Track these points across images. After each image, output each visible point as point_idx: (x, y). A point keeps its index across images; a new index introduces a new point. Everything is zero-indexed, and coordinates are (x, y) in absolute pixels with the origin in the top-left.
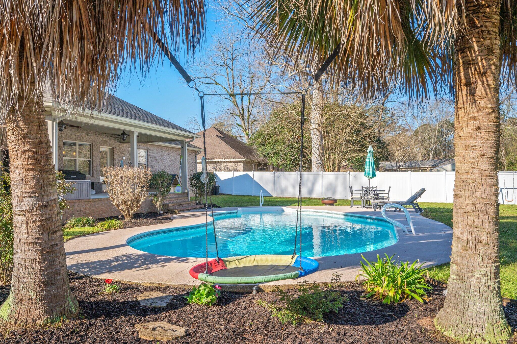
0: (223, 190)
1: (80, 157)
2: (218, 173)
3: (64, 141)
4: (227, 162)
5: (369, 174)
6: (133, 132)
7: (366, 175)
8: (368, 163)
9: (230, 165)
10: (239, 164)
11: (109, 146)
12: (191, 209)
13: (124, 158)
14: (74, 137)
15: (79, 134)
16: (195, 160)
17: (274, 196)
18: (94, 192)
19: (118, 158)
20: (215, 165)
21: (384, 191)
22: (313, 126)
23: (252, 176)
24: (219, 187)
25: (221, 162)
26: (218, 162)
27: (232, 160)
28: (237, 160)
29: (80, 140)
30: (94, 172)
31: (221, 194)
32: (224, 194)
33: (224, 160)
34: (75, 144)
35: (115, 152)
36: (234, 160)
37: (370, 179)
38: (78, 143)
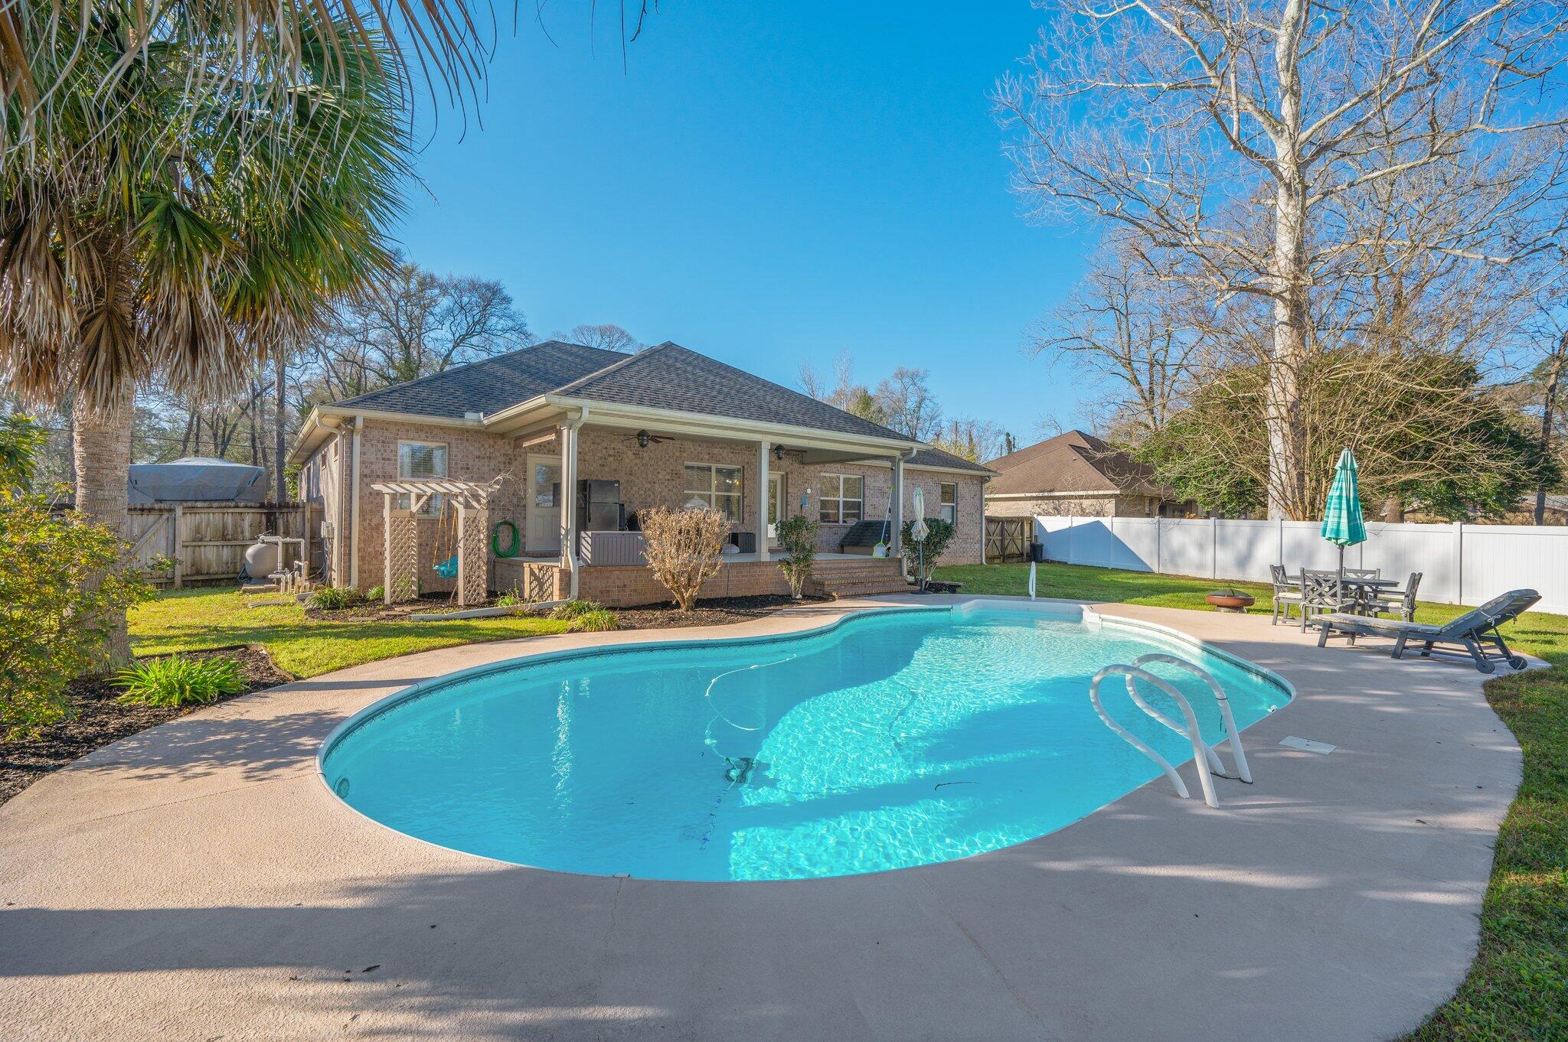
0: (1051, 553)
1: (717, 490)
2: (1043, 520)
3: (687, 463)
4: (1081, 497)
5: (1338, 532)
6: (760, 443)
7: (1328, 535)
8: (1335, 501)
9: (1086, 503)
10: (1106, 501)
11: (779, 470)
12: (878, 594)
13: (809, 491)
14: (706, 457)
15: (716, 451)
16: (978, 493)
17: (1156, 570)
18: (736, 550)
19: (796, 490)
20: (1056, 502)
21: (1395, 584)
22: (1272, 411)
23: (1108, 526)
24: (1042, 546)
25: (1071, 497)
26: (1064, 497)
27: (1090, 493)
28: (1101, 492)
29: (718, 461)
30: (746, 515)
31: (1047, 561)
32: (1052, 562)
33: (1072, 493)
34: (709, 469)
35: (790, 481)
36: (1096, 493)
37: (1342, 546)
38: (714, 467)
